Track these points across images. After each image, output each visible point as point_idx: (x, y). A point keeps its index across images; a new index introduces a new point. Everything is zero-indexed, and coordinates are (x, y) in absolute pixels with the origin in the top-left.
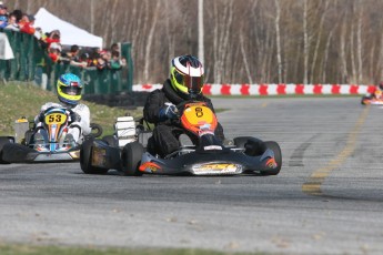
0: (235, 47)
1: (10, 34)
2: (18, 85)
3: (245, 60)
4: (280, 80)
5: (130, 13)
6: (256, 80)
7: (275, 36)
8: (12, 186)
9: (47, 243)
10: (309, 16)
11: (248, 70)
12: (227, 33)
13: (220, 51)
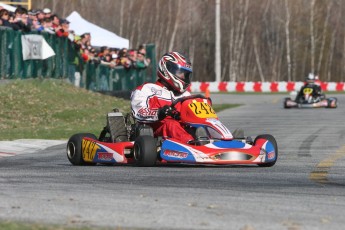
0: (249, 48)
1: (47, 36)
2: (54, 82)
3: (258, 60)
4: (289, 78)
5: (155, 18)
6: (268, 78)
7: (285, 39)
8: (49, 174)
9: (80, 224)
10: (315, 20)
11: (260, 69)
12: (242, 36)
13: (235, 52)
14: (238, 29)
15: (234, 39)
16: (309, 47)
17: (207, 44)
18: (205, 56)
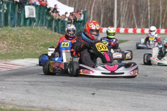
0: (130, 12)
3: (134, 17)
4: (149, 26)
6: (139, 26)
11: (135, 21)
12: (127, 5)
13: (123, 13)
14: (125, 2)
15: (123, 6)
16: (159, 11)
17: (110, 9)
18: (109, 15)
